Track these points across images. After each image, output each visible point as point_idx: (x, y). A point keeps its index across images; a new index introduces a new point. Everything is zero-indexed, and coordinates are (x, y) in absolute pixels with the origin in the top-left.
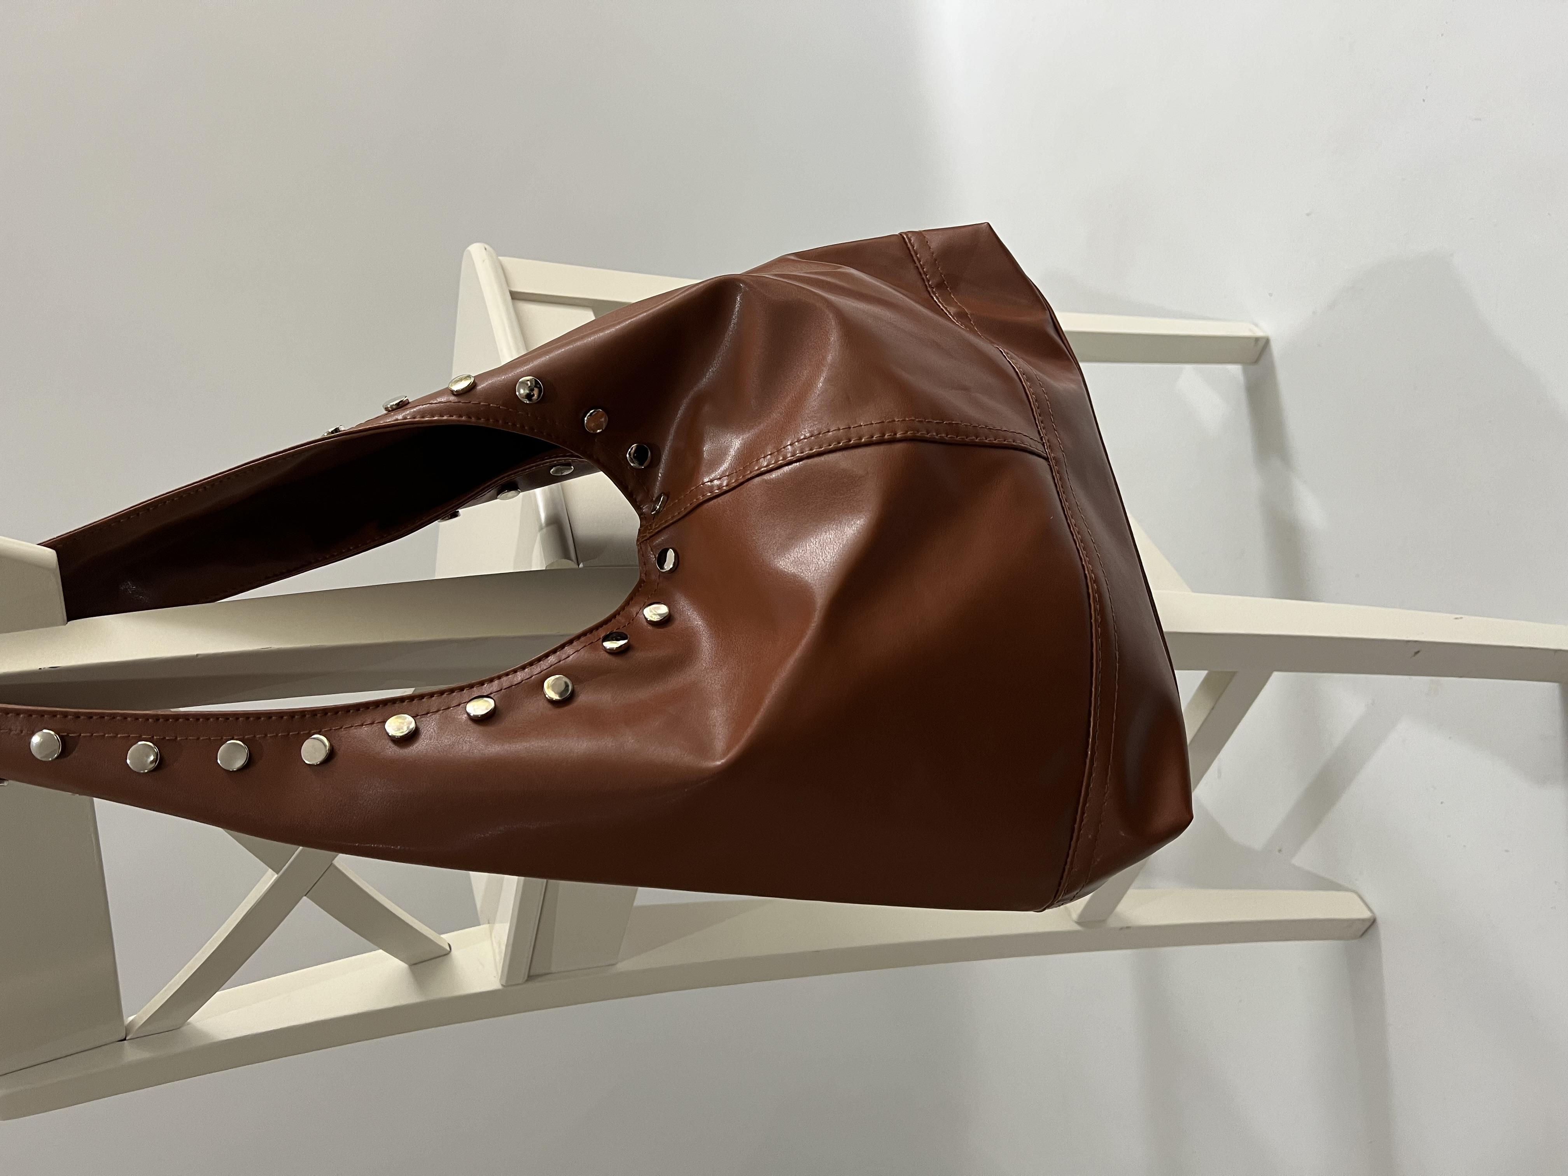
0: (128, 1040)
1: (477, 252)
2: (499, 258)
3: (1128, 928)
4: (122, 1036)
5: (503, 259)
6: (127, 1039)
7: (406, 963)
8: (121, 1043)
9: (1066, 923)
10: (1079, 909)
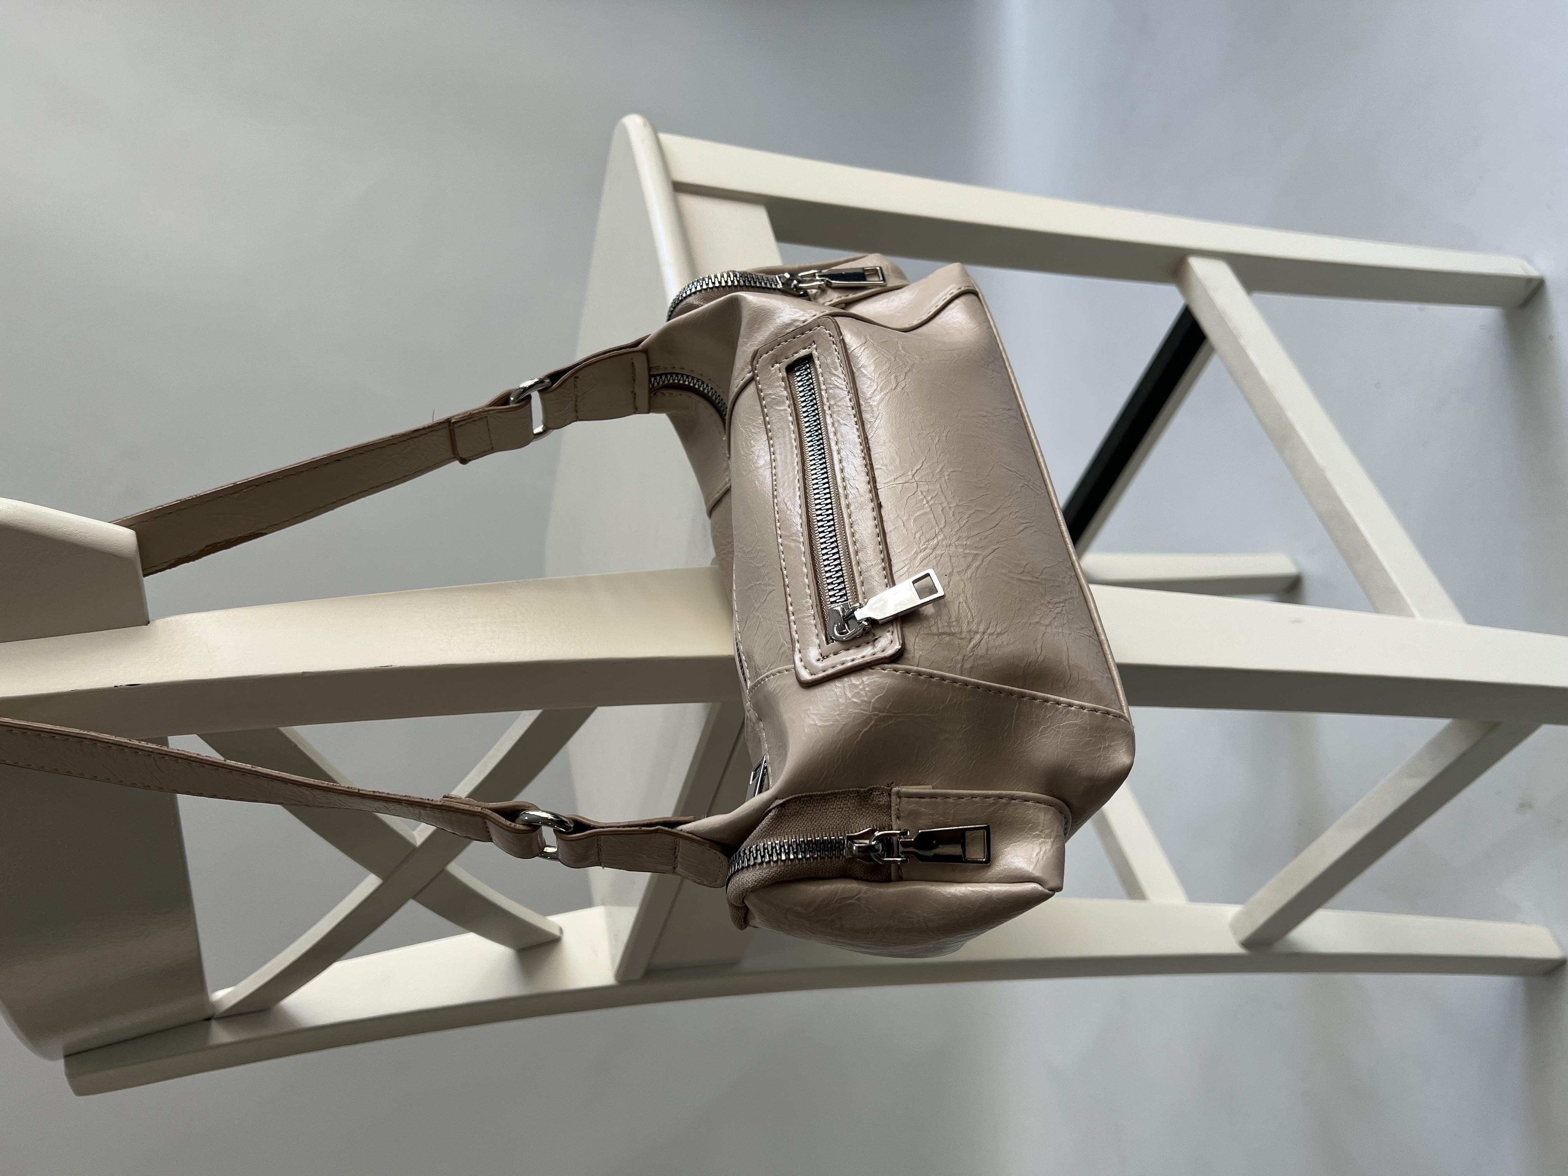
0: (214, 1020)
1: (634, 125)
2: (661, 135)
3: (1298, 954)
5: (664, 137)
6: (212, 1018)
7: (511, 949)
8: (207, 1022)
9: (1231, 946)
10: (1248, 930)
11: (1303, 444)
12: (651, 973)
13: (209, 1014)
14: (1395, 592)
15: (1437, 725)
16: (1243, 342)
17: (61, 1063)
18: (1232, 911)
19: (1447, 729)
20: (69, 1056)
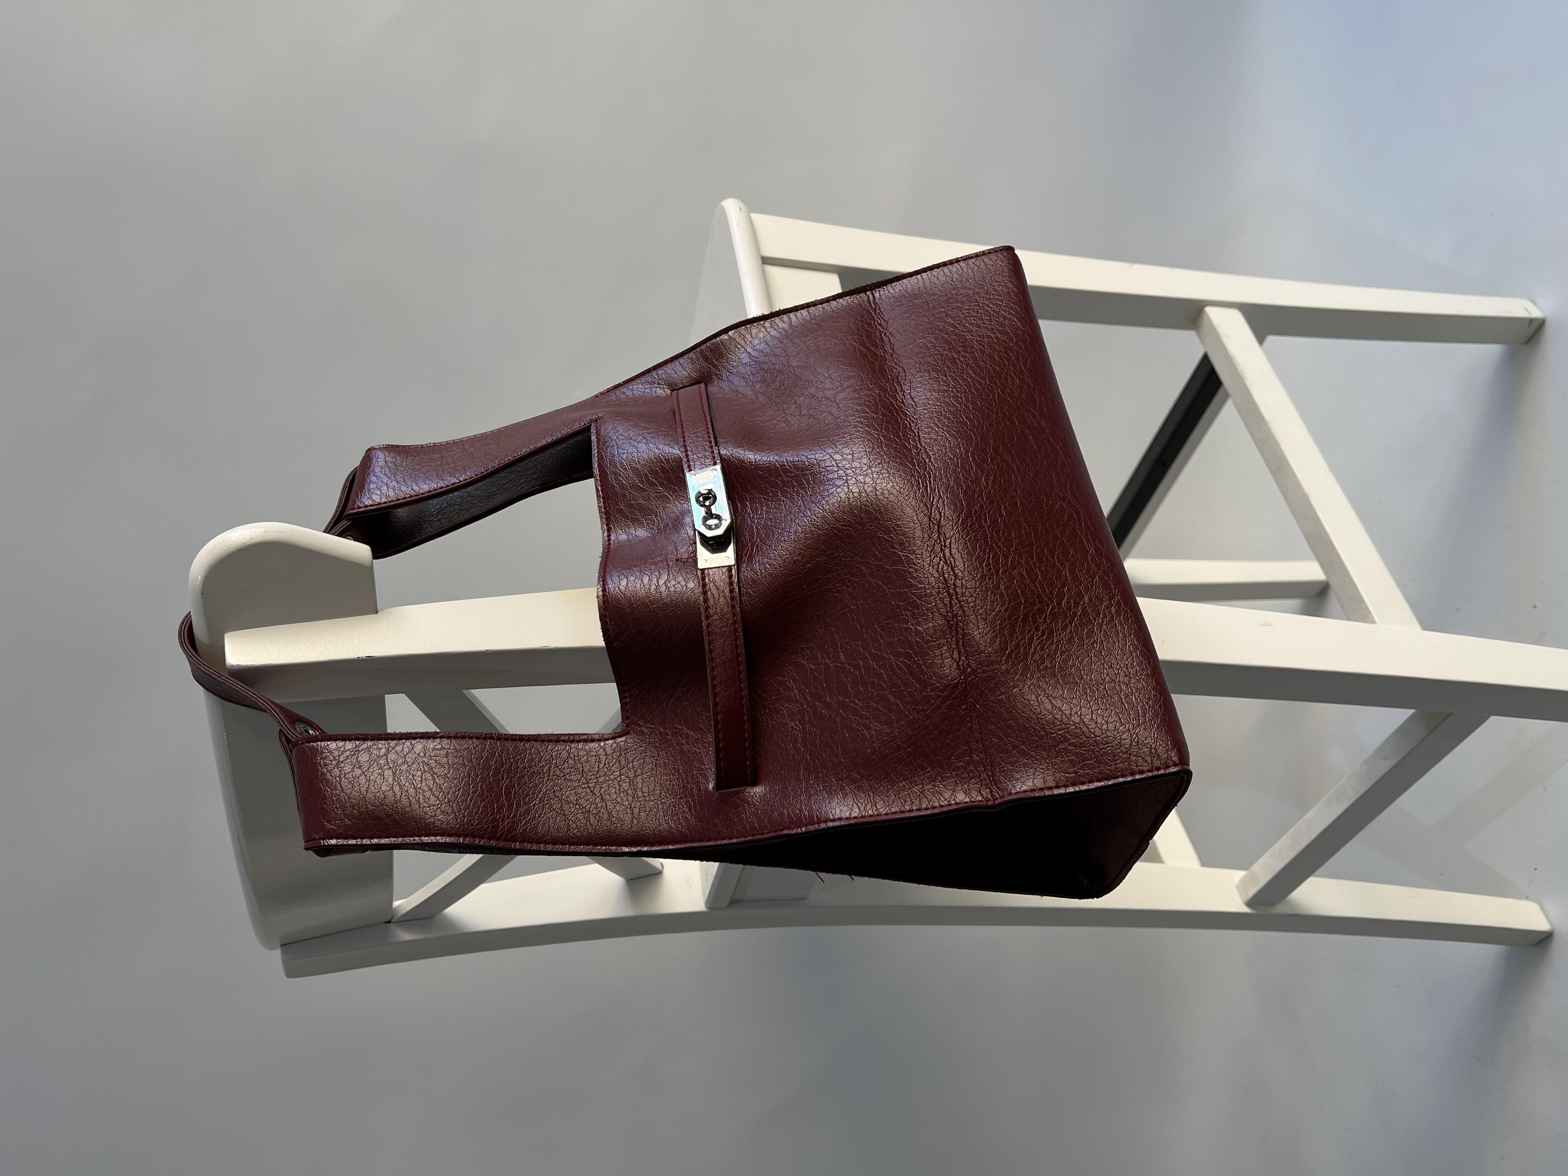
0: (394, 922)
1: (732, 207)
2: (752, 215)
3: (1297, 915)
4: (389, 918)
5: (755, 217)
6: (392, 921)
7: (624, 878)
8: (388, 924)
9: (1236, 905)
10: (1252, 892)
11: (1294, 474)
12: (734, 902)
13: (388, 918)
14: (1361, 600)
15: (1401, 715)
16: (1248, 383)
17: (278, 952)
18: (1239, 875)
19: (1411, 718)
20: (286, 945)
